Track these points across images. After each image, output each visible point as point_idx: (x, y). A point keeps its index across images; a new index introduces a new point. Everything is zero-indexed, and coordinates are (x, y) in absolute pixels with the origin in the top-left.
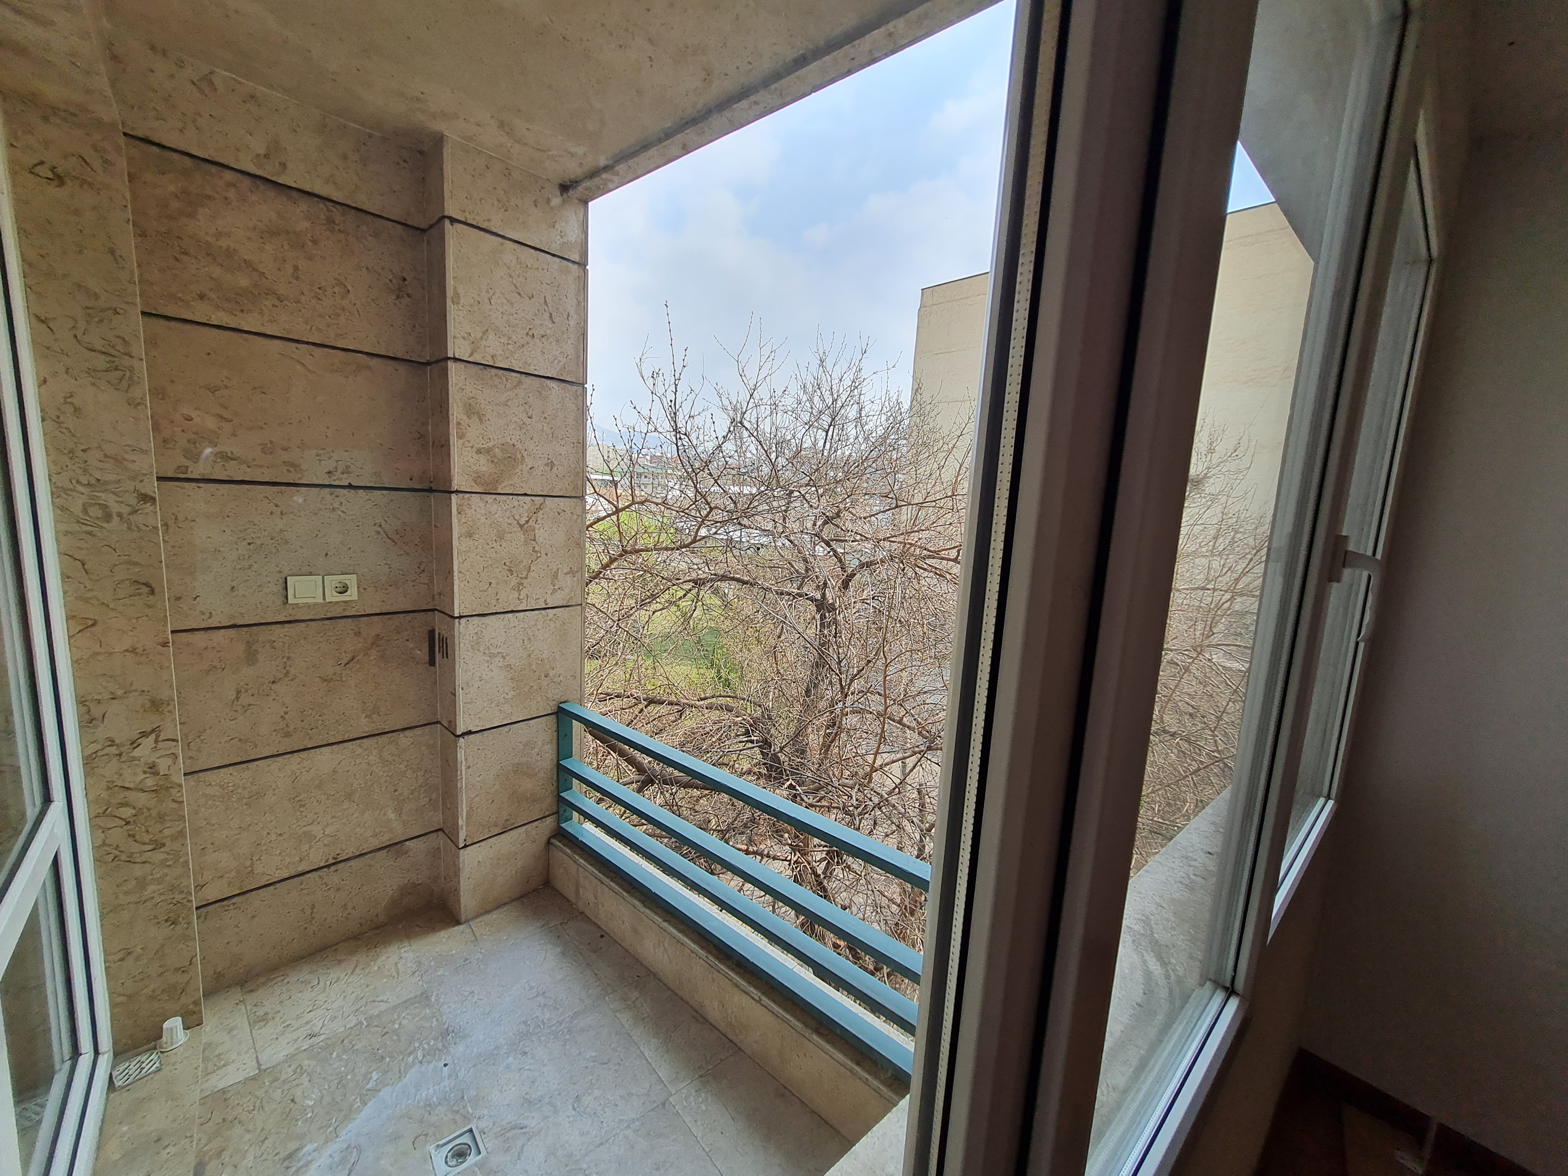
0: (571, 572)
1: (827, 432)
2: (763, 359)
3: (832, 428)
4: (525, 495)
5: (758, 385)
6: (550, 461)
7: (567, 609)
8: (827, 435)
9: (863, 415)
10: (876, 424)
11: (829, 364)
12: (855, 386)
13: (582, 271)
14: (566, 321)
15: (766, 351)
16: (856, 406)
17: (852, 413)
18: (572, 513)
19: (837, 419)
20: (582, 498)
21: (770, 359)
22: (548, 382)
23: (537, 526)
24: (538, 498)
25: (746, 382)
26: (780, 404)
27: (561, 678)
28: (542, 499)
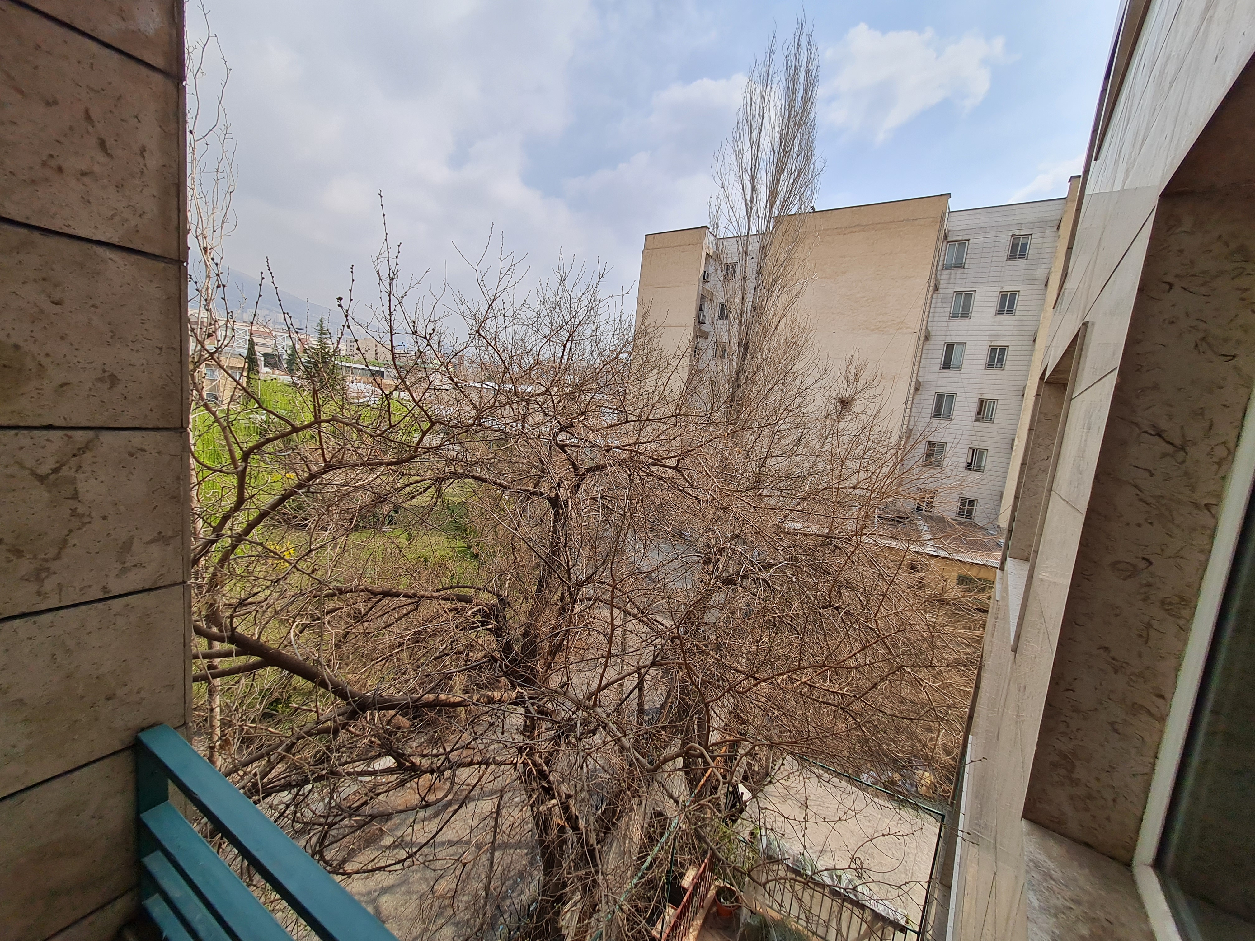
0: (161, 539)
1: (565, 346)
2: (504, 271)
3: (569, 343)
4: (50, 427)
5: (497, 295)
6: (107, 374)
7: (152, 593)
8: (564, 349)
9: (598, 334)
10: (609, 342)
11: (569, 283)
12: (592, 307)
13: (171, 87)
14: (140, 159)
15: (507, 264)
16: (591, 325)
17: (588, 330)
18: (159, 453)
19: (575, 334)
20: (181, 429)
21: (509, 272)
22: (100, 250)
23: (80, 476)
24: (80, 433)
25: (485, 292)
26: (518, 316)
27: (143, 694)
28: (90, 434)
